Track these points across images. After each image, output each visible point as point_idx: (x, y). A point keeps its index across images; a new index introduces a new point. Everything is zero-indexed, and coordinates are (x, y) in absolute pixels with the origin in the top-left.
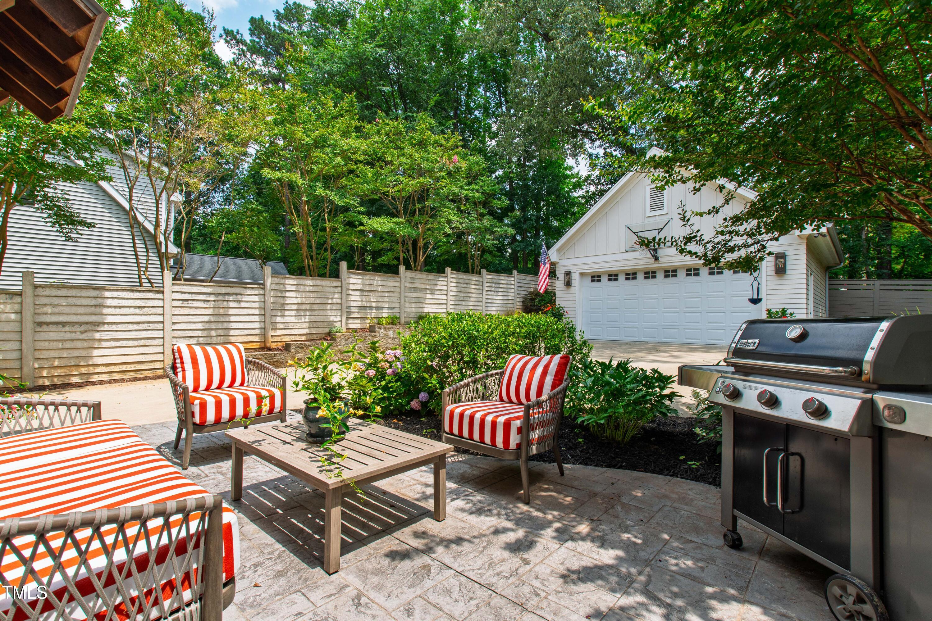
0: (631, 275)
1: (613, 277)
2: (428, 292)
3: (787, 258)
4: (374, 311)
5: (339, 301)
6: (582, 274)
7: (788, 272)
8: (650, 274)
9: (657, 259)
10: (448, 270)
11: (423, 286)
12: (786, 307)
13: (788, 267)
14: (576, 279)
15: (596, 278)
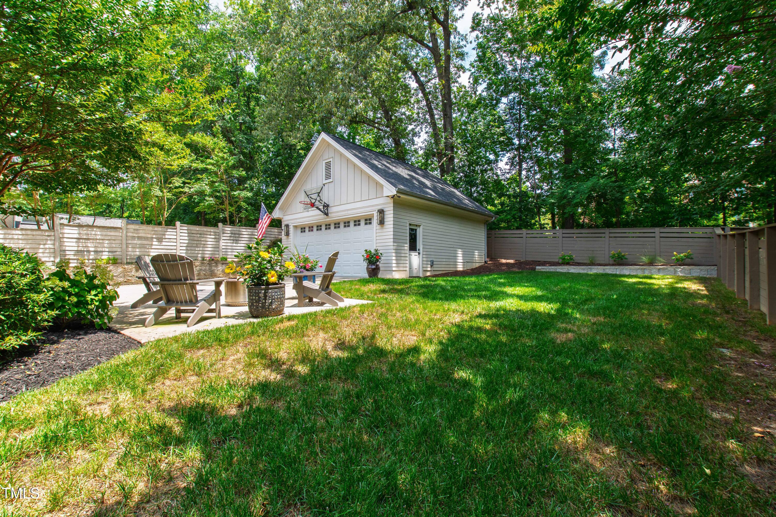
0: (319, 228)
1: (311, 229)
2: (155, 240)
3: (386, 213)
4: (92, 253)
5: (51, 246)
6: (296, 227)
7: (386, 223)
8: (328, 227)
9: (327, 214)
10: (178, 224)
11: (149, 236)
12: (379, 248)
13: (386, 220)
14: (291, 229)
15: (303, 230)
